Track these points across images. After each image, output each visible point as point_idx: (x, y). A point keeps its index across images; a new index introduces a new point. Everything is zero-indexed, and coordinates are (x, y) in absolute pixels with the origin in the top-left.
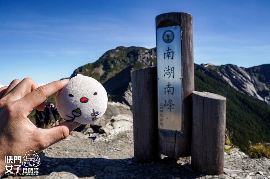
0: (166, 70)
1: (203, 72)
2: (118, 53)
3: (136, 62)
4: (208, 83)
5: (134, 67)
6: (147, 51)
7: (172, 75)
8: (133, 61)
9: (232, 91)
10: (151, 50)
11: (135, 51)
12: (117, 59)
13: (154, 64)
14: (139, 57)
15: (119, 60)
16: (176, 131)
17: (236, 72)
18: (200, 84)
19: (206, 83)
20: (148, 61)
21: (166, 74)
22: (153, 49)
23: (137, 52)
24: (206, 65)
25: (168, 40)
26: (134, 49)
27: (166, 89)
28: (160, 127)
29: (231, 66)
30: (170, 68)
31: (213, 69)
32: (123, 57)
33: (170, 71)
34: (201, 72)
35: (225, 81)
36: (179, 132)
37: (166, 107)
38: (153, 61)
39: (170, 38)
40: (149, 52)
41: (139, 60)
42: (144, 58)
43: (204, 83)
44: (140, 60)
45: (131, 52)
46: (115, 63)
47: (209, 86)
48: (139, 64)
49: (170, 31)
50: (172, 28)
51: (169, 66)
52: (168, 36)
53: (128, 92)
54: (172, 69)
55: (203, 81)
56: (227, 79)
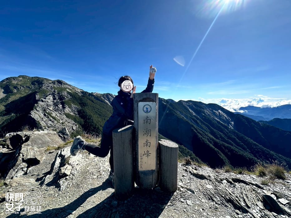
0: (145, 131)
1: (93, 97)
2: (21, 80)
3: (41, 89)
4: (96, 104)
5: (39, 92)
6: (50, 82)
7: (149, 134)
8: (38, 88)
9: (110, 108)
10: (55, 81)
11: (39, 81)
12: (21, 86)
13: (57, 91)
14: (43, 85)
15: (23, 86)
16: (152, 170)
17: (112, 98)
18: (91, 105)
19: (95, 103)
20: (52, 89)
21: (145, 134)
22: (56, 80)
23: (42, 82)
24: (95, 93)
25: (147, 111)
26: (38, 79)
27: (145, 144)
28: (140, 169)
29: (109, 94)
30: (148, 130)
31: (99, 95)
32: (27, 84)
33: (148, 132)
34: (92, 97)
35: (106, 102)
36: (154, 170)
37: (145, 156)
38: (57, 89)
39: (149, 110)
40: (53, 83)
41: (43, 87)
42: (48, 87)
43: (94, 104)
44: (45, 88)
45: (35, 81)
46: (18, 89)
47: (97, 105)
48: (44, 90)
49: (148, 105)
50: (150, 103)
51: (147, 129)
52: (147, 109)
53: (34, 111)
54: (150, 131)
55: (93, 102)
56: (107, 102)
